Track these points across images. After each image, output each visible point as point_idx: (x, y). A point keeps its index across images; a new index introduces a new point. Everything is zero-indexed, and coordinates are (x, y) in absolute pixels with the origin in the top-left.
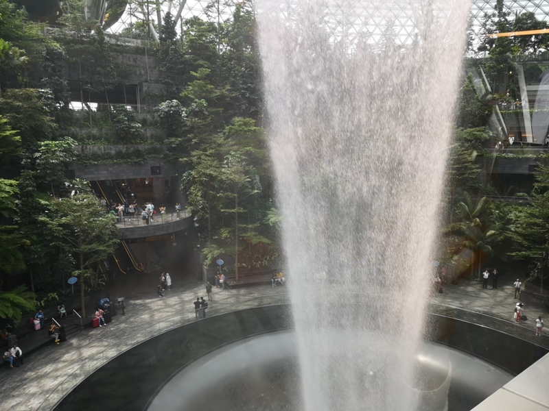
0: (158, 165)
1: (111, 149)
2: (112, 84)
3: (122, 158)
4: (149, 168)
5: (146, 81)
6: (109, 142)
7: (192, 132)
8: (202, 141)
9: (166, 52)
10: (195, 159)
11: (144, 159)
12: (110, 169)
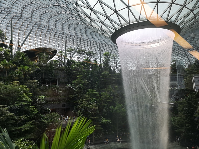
0: (65, 104)
1: (51, 99)
2: (53, 79)
3: (54, 102)
4: (62, 105)
5: (61, 78)
6: (50, 97)
7: (77, 94)
8: (81, 96)
9: (67, 70)
10: (79, 102)
11: (61, 102)
12: (51, 105)
